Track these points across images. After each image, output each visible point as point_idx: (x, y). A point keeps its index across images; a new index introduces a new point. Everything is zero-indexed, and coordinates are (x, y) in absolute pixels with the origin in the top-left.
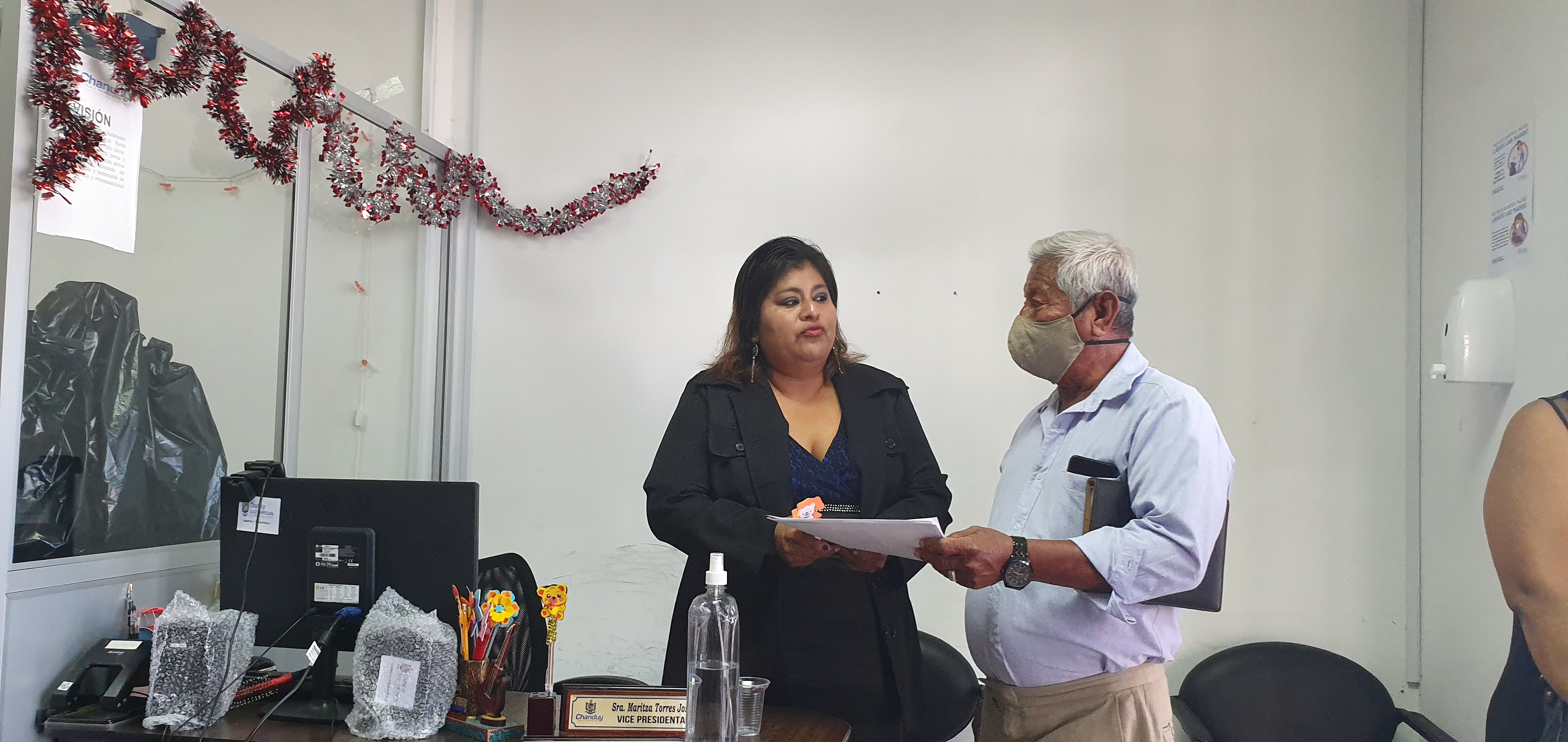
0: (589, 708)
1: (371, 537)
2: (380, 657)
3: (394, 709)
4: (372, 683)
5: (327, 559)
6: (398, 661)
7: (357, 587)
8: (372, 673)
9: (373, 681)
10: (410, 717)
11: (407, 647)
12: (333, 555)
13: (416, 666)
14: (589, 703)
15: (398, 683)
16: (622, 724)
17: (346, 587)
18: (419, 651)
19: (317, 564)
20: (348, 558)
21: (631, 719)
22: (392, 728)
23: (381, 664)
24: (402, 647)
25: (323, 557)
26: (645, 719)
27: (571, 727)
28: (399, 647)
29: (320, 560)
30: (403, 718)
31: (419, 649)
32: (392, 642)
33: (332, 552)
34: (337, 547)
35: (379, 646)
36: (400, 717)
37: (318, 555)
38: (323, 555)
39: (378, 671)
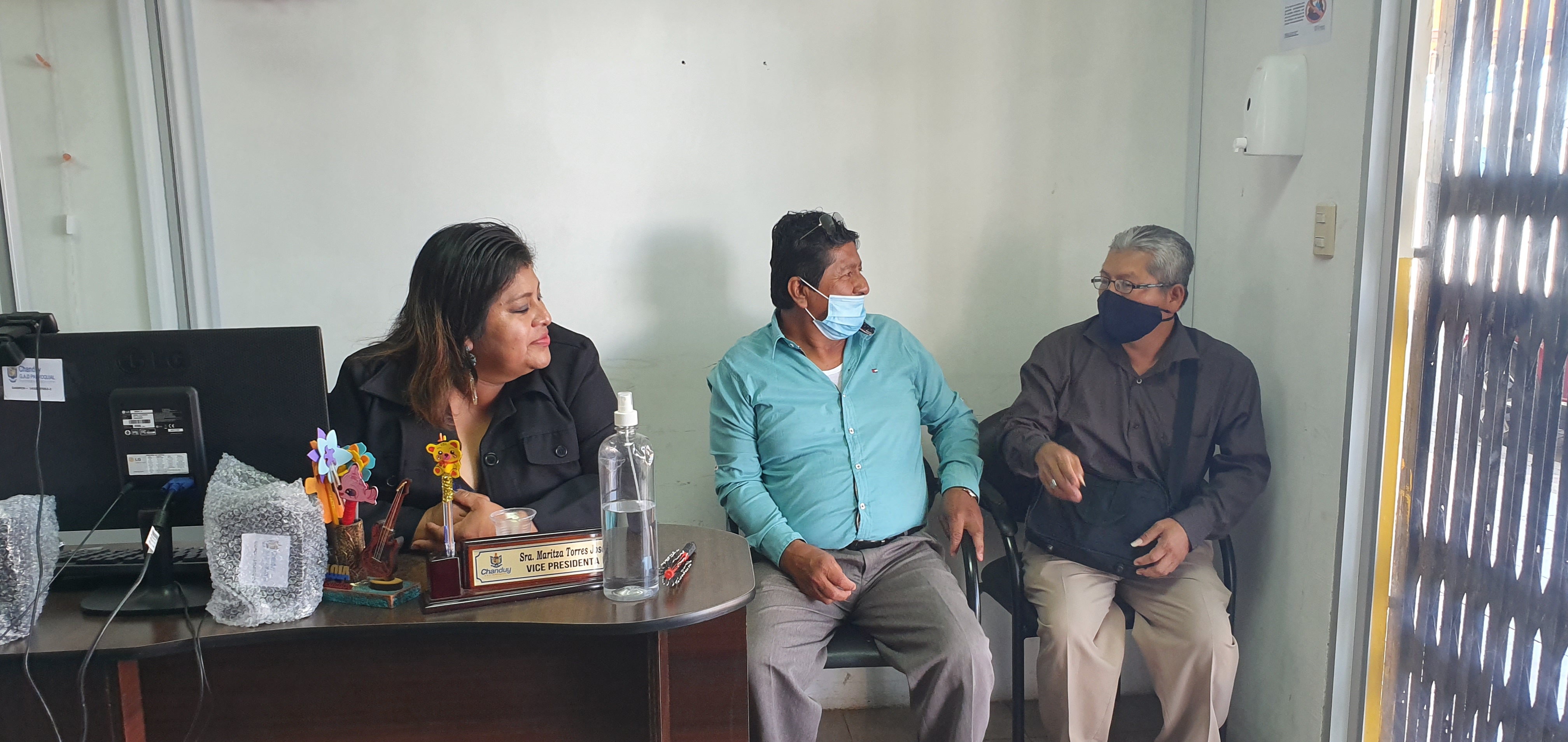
0: (495, 562)
1: (193, 397)
2: (240, 537)
3: (266, 591)
4: (235, 566)
5: (140, 426)
6: (263, 538)
7: (185, 455)
8: (233, 555)
9: (235, 564)
10: (287, 598)
11: (273, 524)
12: (147, 421)
13: (284, 542)
14: (494, 556)
15: (265, 562)
16: (532, 573)
17: (169, 457)
18: (288, 526)
19: (127, 433)
20: (168, 423)
21: (542, 567)
22: (269, 612)
23: (243, 544)
24: (266, 524)
25: (134, 425)
26: (556, 565)
27: (477, 583)
28: (264, 524)
29: (130, 428)
30: (279, 600)
31: (287, 523)
32: (253, 520)
33: (145, 418)
34: (151, 411)
35: (237, 525)
36: (275, 599)
37: (126, 422)
38: (134, 422)
39: (240, 552)
